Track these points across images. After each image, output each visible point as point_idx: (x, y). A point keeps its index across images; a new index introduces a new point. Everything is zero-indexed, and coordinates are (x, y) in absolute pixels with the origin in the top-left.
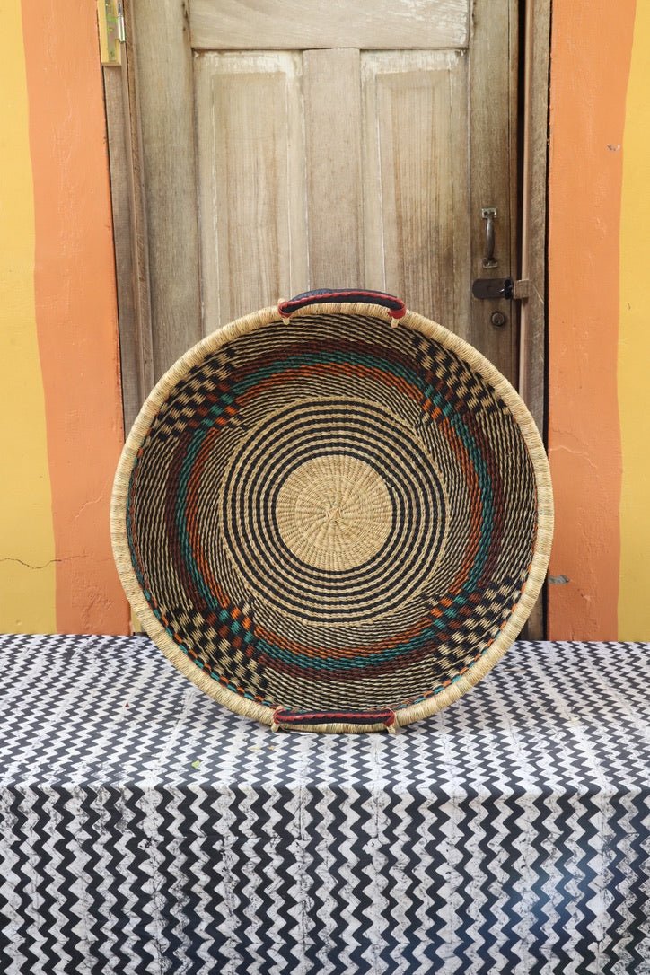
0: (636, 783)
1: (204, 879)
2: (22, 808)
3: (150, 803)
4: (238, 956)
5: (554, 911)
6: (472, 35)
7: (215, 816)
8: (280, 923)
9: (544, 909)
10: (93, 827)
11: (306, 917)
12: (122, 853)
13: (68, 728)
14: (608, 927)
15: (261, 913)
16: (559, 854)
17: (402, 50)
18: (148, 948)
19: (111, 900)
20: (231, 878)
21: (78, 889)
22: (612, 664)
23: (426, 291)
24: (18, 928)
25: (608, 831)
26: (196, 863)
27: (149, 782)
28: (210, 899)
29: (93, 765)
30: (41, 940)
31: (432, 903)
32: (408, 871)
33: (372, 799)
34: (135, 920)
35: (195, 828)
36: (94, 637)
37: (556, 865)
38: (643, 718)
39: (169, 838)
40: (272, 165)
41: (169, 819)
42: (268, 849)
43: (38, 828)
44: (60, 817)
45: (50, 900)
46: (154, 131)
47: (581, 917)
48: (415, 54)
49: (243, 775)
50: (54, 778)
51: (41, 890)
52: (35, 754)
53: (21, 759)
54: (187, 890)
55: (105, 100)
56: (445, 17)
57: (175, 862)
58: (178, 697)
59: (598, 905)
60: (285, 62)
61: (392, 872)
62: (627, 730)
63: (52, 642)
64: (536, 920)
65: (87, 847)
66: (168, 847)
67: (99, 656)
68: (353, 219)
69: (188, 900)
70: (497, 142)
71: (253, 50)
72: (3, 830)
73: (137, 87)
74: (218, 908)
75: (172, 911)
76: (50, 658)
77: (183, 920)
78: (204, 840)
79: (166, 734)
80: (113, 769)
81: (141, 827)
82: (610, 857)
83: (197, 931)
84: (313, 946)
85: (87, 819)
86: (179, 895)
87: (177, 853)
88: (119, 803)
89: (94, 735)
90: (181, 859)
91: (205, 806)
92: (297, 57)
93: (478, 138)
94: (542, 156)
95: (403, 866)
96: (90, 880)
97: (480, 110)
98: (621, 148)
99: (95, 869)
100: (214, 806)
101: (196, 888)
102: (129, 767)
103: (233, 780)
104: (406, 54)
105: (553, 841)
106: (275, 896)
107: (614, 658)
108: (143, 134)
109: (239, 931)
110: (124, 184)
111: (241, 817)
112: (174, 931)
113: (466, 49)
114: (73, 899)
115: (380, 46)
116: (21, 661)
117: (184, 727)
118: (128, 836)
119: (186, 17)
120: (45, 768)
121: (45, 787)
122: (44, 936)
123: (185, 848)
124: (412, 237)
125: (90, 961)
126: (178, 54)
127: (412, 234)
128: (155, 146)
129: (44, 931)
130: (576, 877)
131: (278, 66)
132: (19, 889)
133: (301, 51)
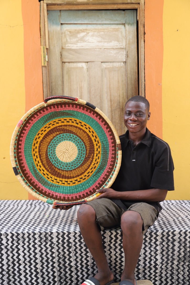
0: (167, 229)
1: (67, 253)
2: (24, 237)
3: (54, 235)
4: (75, 270)
5: (148, 259)
6: (127, 59)
7: (70, 238)
8: (85, 261)
9: (146, 258)
10: (41, 241)
11: (91, 259)
12: (48, 247)
13: (34, 220)
14: (161, 262)
15: (81, 260)
16: (149, 246)
17: (111, 62)
18: (54, 270)
19: (45, 258)
20: (74, 252)
21: (38, 256)
22: (163, 205)
23: (117, 117)
24: (23, 266)
25: (161, 240)
26: (65, 249)
27: (54, 231)
28: (69, 257)
29: (41, 228)
30: (29, 269)
31: (120, 257)
32: (115, 250)
33: (106, 233)
34: (51, 263)
35: (65, 241)
36: (37, 200)
37: (149, 248)
38: (170, 216)
39: (59, 243)
40: (81, 88)
41: (59, 239)
42: (82, 245)
43: (28, 242)
44: (33, 239)
45: (31, 259)
46: (53, 80)
47: (155, 260)
48: (114, 63)
49: (76, 229)
50: (32, 230)
51: (29, 257)
52: (27, 225)
53: (23, 226)
54: (63, 255)
55: (42, 74)
56: (120, 55)
57: (61, 249)
58: (59, 213)
59: (158, 257)
60: (84, 65)
61: (111, 250)
62: (166, 219)
63: (27, 202)
64: (144, 261)
65: (40, 246)
66: (59, 246)
67: (39, 205)
68: (100, 100)
69: (64, 258)
70: (133, 83)
71: (76, 62)
72: (20, 242)
73: (50, 71)
74: (70, 259)
75: (60, 261)
76: (27, 205)
77: (63, 263)
78: (67, 244)
79: (57, 221)
80: (45, 228)
81: (52, 241)
82: (161, 246)
83: (66, 265)
84: (93, 266)
85: (40, 239)
86: (61, 257)
87: (61, 247)
88: (47, 235)
89: (40, 221)
90: (62, 248)
91: (67, 236)
92: (86, 64)
93: (129, 82)
94: (143, 86)
95: (113, 249)
96: (41, 254)
97: (129, 75)
98: (162, 84)
99: (42, 251)
100: (69, 236)
101: (65, 255)
102: (49, 228)
103: (74, 230)
104: (112, 63)
105: (148, 243)
106: (84, 256)
107: (164, 204)
108: (51, 81)
109: (76, 264)
110: (46, 93)
111: (76, 238)
112: (60, 265)
113: (126, 62)
114: (36, 259)
115: (106, 61)
116: (20, 206)
117: (61, 220)
118: (49, 243)
119: (61, 55)
120: (30, 228)
121: (30, 232)
122: (30, 268)
123: (63, 246)
124: (114, 104)
125: (40, 274)
126: (59, 63)
127: (114, 103)
128: (54, 84)
129: (29, 267)
130: (153, 251)
131: (82, 66)
132: (24, 257)
133: (88, 62)
